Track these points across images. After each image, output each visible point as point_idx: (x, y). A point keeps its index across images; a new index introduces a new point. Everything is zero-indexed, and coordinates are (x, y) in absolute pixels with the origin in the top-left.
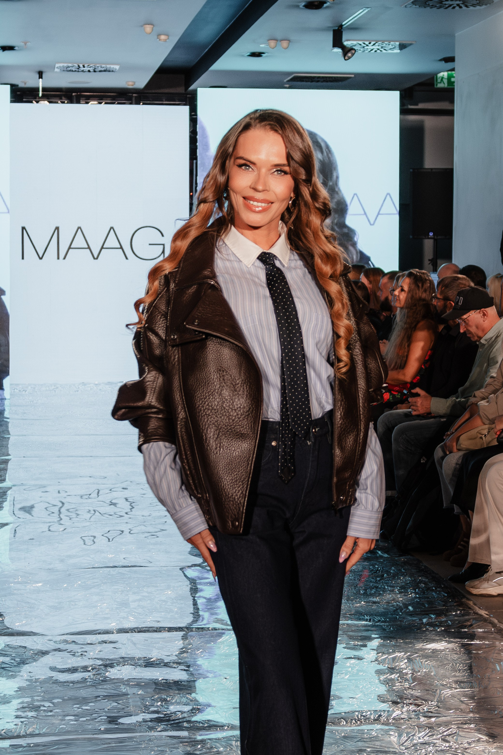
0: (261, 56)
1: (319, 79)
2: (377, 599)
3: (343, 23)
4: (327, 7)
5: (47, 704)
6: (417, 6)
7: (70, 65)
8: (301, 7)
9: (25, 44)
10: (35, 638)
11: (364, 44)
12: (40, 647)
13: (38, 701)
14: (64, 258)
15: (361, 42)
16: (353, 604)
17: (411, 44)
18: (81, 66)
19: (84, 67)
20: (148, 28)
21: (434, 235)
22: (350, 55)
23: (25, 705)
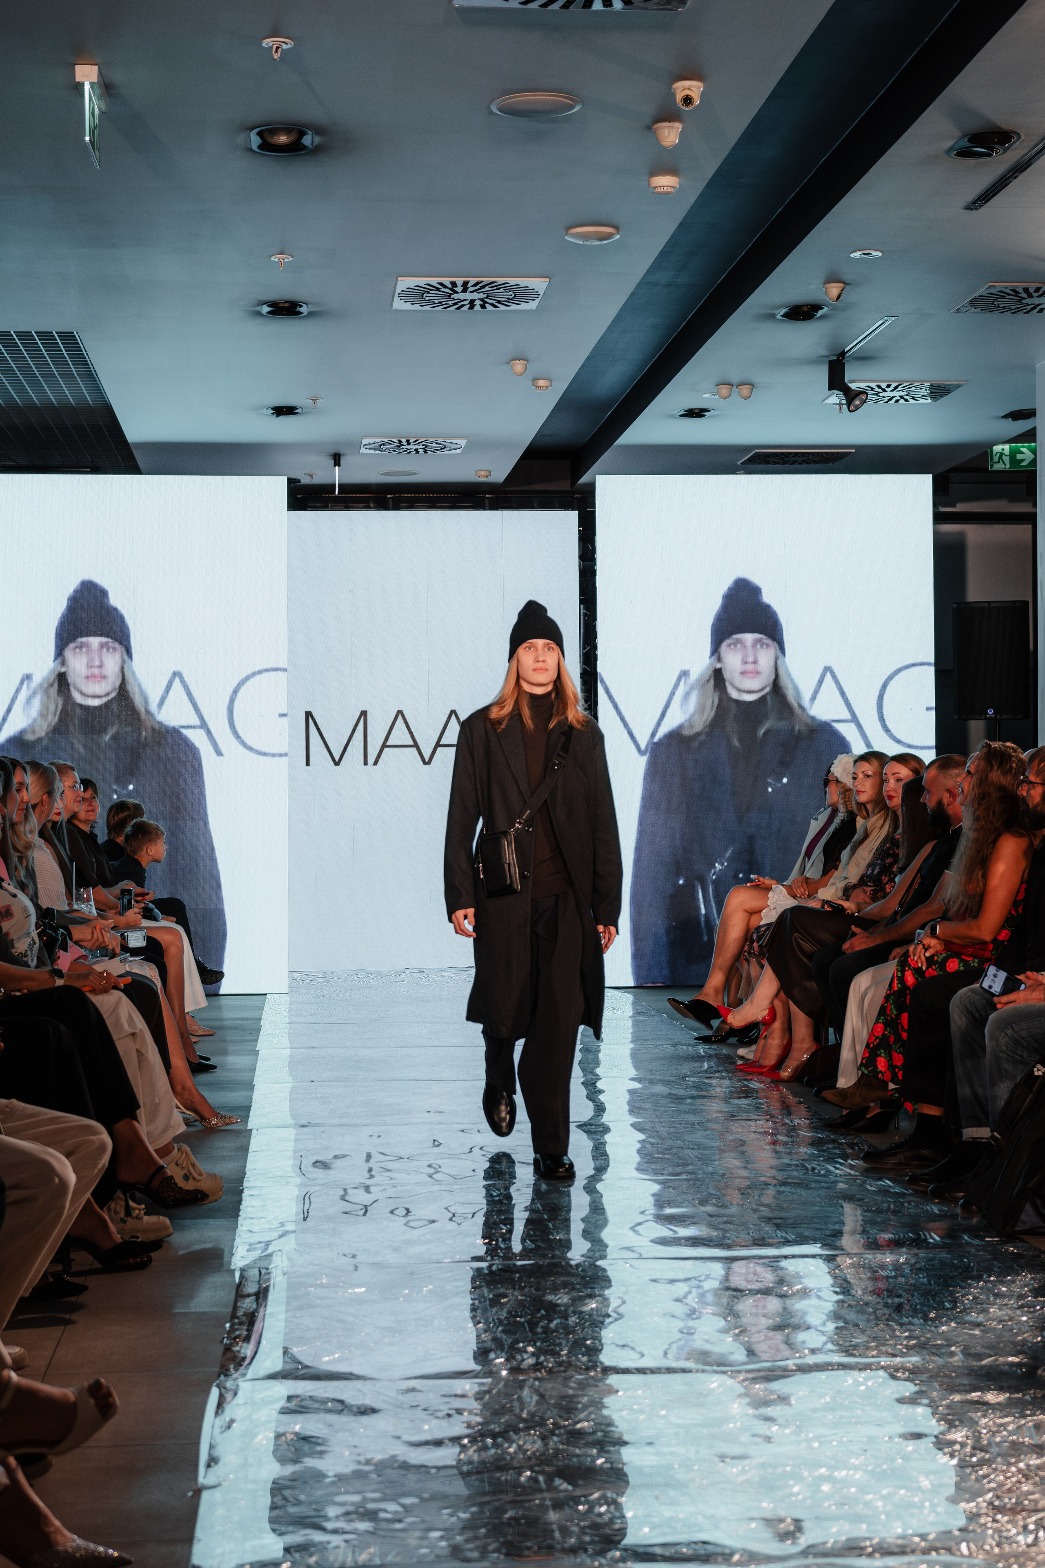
0: (704, 416)
1: (796, 459)
2: (981, 1318)
3: (846, 349)
4: (823, 317)
5: (392, 1507)
6: (978, 310)
7: (386, 440)
8: (779, 317)
9: (314, 401)
10: (358, 1384)
11: (879, 387)
12: (368, 1401)
13: (375, 1500)
14: (376, 763)
15: (873, 385)
16: (936, 1327)
17: (958, 386)
18: (404, 441)
19: (408, 442)
20: (519, 366)
21: (995, 713)
22: (857, 402)
23: (351, 1508)
